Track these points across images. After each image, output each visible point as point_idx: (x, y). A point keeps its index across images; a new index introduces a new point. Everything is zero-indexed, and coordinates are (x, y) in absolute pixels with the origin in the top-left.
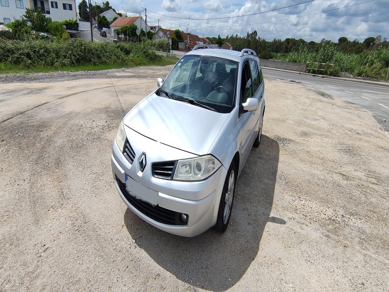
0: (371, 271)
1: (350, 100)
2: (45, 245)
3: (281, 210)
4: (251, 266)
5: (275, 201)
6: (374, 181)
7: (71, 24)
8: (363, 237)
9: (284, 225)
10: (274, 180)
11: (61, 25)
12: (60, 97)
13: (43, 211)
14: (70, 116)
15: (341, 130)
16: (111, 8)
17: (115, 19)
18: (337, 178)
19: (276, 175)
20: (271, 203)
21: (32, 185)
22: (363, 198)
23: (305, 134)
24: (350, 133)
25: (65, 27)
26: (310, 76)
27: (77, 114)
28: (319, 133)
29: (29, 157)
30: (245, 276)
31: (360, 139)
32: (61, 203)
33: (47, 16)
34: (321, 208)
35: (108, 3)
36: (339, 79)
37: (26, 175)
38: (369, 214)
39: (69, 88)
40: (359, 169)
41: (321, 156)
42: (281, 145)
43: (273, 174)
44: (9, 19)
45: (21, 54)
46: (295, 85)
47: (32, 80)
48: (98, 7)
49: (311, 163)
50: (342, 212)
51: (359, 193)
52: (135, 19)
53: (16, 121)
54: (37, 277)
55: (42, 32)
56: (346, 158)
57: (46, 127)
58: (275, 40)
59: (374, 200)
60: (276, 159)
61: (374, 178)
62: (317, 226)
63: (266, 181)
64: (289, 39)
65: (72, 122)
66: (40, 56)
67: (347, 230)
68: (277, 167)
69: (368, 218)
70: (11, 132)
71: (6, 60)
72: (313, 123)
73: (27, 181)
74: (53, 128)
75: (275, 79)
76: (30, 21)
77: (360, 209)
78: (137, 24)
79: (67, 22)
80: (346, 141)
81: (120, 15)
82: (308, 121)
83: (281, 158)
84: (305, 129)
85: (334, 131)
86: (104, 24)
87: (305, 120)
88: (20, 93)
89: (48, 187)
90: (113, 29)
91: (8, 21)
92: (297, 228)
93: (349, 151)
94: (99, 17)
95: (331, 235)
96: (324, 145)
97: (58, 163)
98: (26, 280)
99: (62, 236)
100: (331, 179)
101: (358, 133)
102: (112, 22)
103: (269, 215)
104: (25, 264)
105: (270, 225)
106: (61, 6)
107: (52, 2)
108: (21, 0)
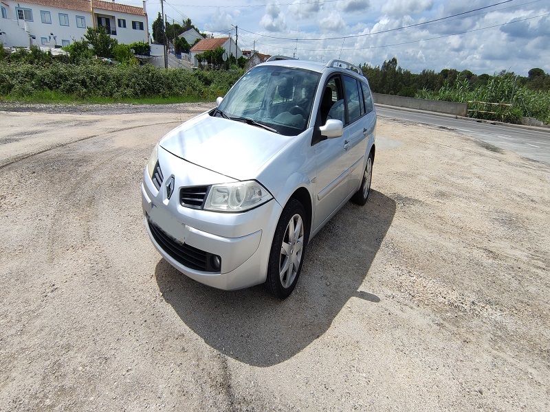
0: (500, 378)
1: (531, 156)
2: (54, 285)
3: (376, 284)
4: (312, 344)
5: (370, 272)
6: (540, 264)
7: (141, 47)
8: (499, 333)
9: (376, 303)
10: (377, 247)
11: (128, 49)
12: (111, 130)
13: (61, 250)
14: (118, 152)
15: (504, 195)
16: (193, 27)
17: (198, 41)
18: (478, 254)
19: (381, 241)
20: (364, 275)
21: (56, 221)
22: (515, 284)
23: (442, 195)
24: (519, 199)
25: (134, 51)
26: (473, 122)
27: (127, 150)
28: (466, 195)
29: (59, 192)
30: (299, 354)
31: (534, 209)
32: (83, 243)
33: (112, 37)
34: (441, 289)
35: (189, 21)
36: (520, 127)
37: (52, 211)
38: (519, 305)
39: (125, 122)
40: (519, 247)
41: (461, 224)
42: (399, 206)
43: (377, 240)
44: (68, 41)
45: (74, 81)
46: (445, 132)
47: (84, 112)
48: (177, 26)
49: (441, 232)
50: (473, 298)
51: (510, 277)
52: (223, 41)
53: (53, 153)
54: (37, 316)
55: (106, 57)
56: (501, 230)
57: (86, 161)
58: (424, 71)
59: (532, 289)
60: (388, 222)
61: (543, 262)
62: (428, 310)
63: (364, 247)
64: (447, 70)
65: (120, 158)
66: (98, 84)
67: (476, 321)
68: (386, 231)
69: (514, 311)
70: (46, 164)
71: (57, 88)
72: (460, 181)
73: (51, 216)
74: (95, 163)
75: (415, 124)
76: (92, 43)
77: (505, 298)
78: (225, 47)
79: (136, 45)
80: (507, 209)
81: (204, 36)
82: (452, 179)
83: (395, 221)
84: (443, 188)
85: (492, 195)
86: (182, 48)
87: (448, 177)
88: (67, 125)
89: (73, 226)
90: (193, 55)
91: (67, 44)
92: (396, 310)
93: (510, 222)
94: (177, 39)
95: (447, 325)
96: (471, 211)
97: (91, 201)
98: (25, 318)
99: (76, 278)
100: (468, 255)
101: (532, 201)
102: (193, 46)
103: (357, 288)
104: (27, 302)
105: (354, 302)
106: (129, 24)
107: (119, 20)
108: (82, 18)
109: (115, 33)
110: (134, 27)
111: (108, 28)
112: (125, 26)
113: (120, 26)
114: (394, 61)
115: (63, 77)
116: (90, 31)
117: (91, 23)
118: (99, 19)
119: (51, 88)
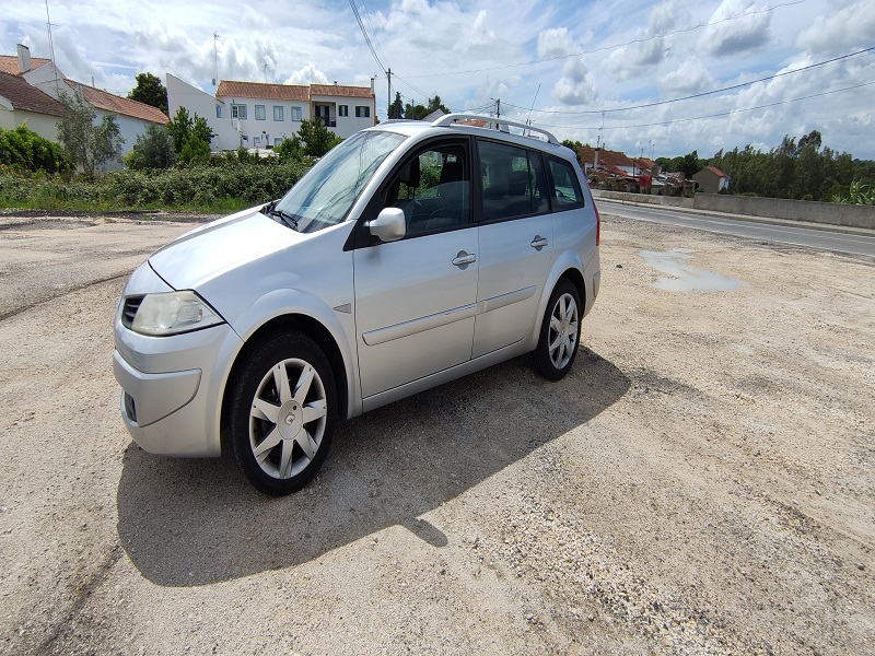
3: (462, 516)
4: (257, 575)
9: (432, 548)
10: (520, 455)
16: (443, 107)
19: (538, 446)
30: (224, 584)
33: (329, 130)
42: (632, 392)
43: (532, 442)
44: (280, 139)
49: (696, 452)
51: (812, 579)
60: (584, 417)
62: (535, 589)
76: (304, 139)
77: (754, 621)
82: (818, 359)
84: (776, 373)
87: (810, 353)
91: (278, 142)
92: (463, 569)
95: (553, 629)
103: (420, 514)
106: (352, 111)
107: (340, 107)
108: (298, 109)
109: (334, 125)
110: (358, 115)
111: (327, 119)
112: (346, 115)
113: (340, 115)
114: (815, 137)
115: (247, 182)
116: (305, 126)
117: (307, 114)
118: (317, 107)
119: (233, 195)
